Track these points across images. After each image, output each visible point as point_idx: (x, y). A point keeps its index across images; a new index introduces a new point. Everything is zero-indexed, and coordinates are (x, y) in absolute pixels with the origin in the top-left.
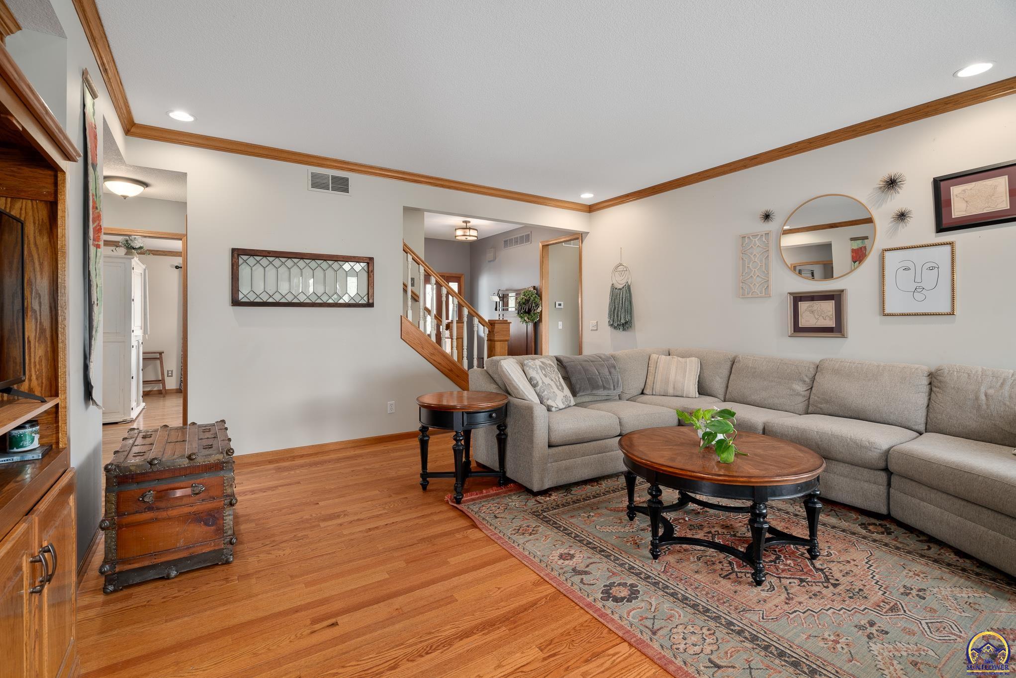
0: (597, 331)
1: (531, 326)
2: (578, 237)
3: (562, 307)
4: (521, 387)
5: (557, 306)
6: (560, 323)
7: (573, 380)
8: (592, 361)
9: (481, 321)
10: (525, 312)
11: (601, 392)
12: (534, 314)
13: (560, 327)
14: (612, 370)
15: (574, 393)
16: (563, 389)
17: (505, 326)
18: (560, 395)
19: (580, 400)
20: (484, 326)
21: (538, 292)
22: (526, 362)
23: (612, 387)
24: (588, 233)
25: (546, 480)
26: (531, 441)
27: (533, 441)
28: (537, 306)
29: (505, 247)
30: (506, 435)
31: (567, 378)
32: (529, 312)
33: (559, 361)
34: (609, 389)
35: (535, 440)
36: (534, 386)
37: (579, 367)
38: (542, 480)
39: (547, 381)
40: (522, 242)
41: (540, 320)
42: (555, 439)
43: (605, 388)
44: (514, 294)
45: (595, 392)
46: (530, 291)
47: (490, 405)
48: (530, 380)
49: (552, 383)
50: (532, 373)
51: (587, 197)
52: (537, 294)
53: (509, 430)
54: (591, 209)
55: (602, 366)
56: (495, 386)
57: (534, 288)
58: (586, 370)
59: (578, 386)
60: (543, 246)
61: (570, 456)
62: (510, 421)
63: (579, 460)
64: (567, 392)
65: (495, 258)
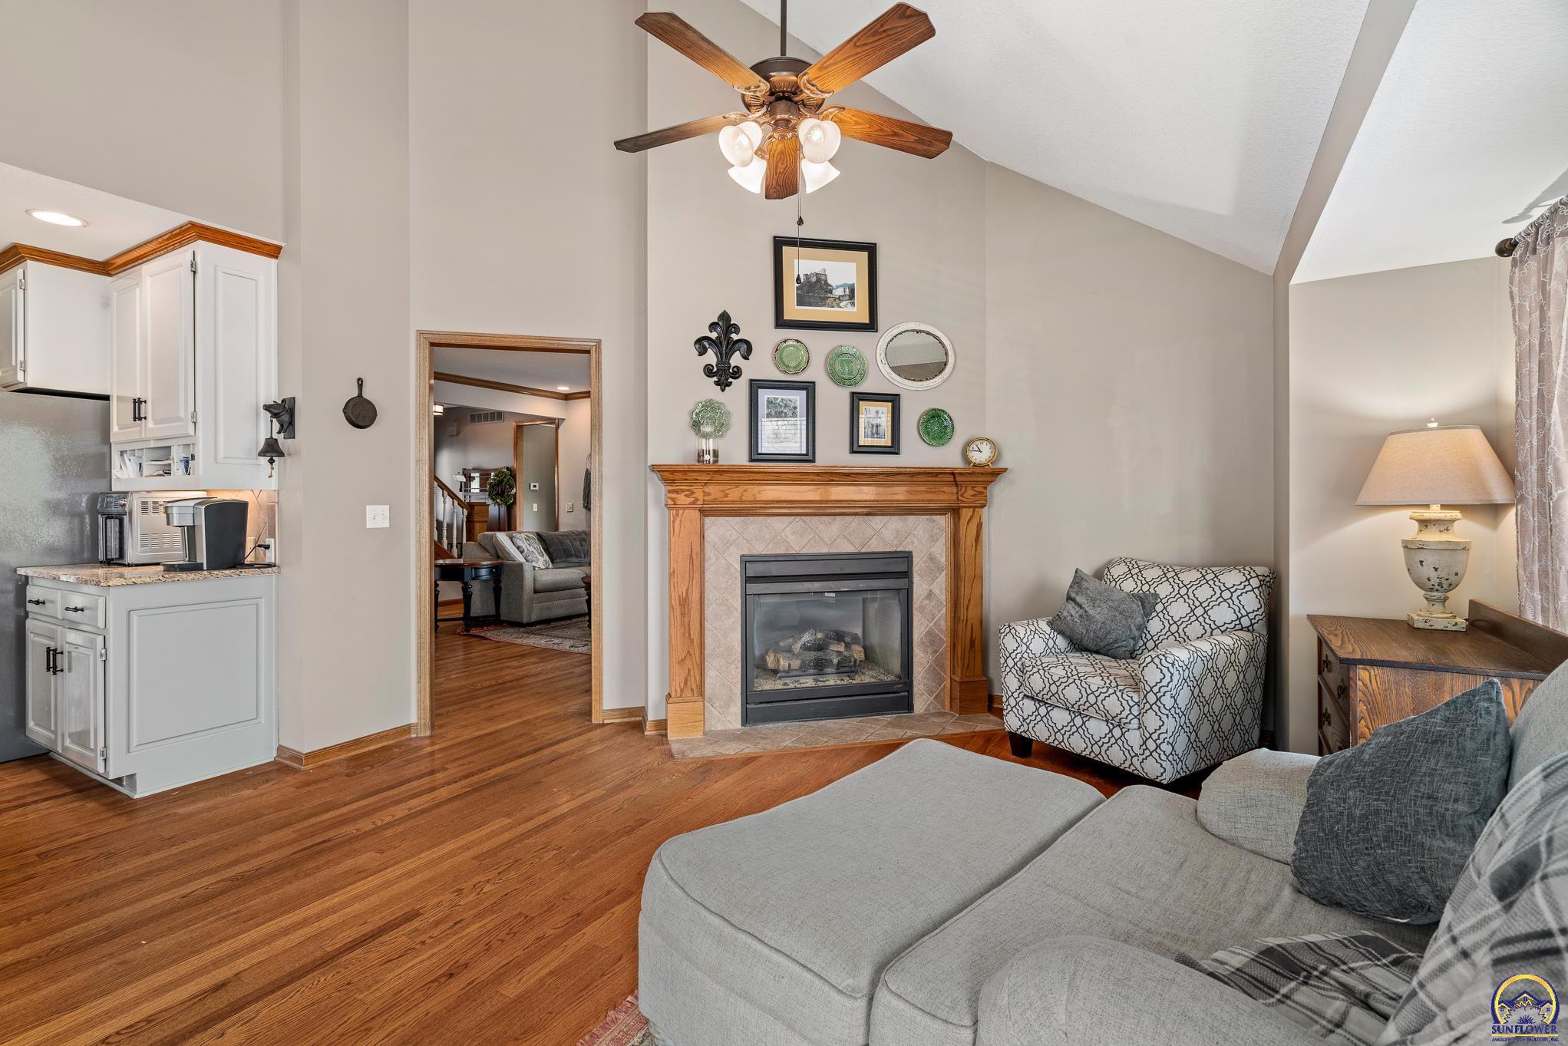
0: (572, 513)
1: (503, 509)
2: (556, 423)
3: (537, 488)
4: (512, 552)
5: (532, 488)
6: (535, 505)
7: (551, 550)
8: (567, 535)
9: (461, 503)
10: (497, 494)
11: (574, 559)
12: (508, 496)
13: (535, 509)
14: (583, 543)
15: (552, 561)
16: (543, 555)
17: (483, 507)
18: (541, 560)
19: (556, 565)
20: (463, 508)
21: (512, 473)
22: (514, 535)
23: (583, 556)
24: (564, 419)
25: (532, 616)
26: (521, 587)
27: (522, 587)
28: (511, 487)
29: (471, 422)
30: (501, 588)
31: (547, 550)
32: (501, 494)
33: (539, 536)
34: (580, 557)
35: (524, 587)
36: (522, 552)
37: (556, 540)
38: (529, 614)
39: (531, 549)
40: (493, 419)
41: (514, 503)
42: (539, 586)
43: (577, 556)
44: (477, 475)
45: (569, 559)
46: (504, 472)
47: (489, 563)
48: (518, 548)
49: (535, 551)
50: (520, 543)
51: (563, 389)
52: (511, 475)
53: (503, 585)
54: (567, 397)
55: (575, 539)
56: (488, 554)
57: (508, 468)
58: (562, 543)
59: (555, 555)
60: (517, 426)
61: (549, 600)
62: (504, 578)
63: (556, 603)
64: (546, 557)
65: (458, 433)
